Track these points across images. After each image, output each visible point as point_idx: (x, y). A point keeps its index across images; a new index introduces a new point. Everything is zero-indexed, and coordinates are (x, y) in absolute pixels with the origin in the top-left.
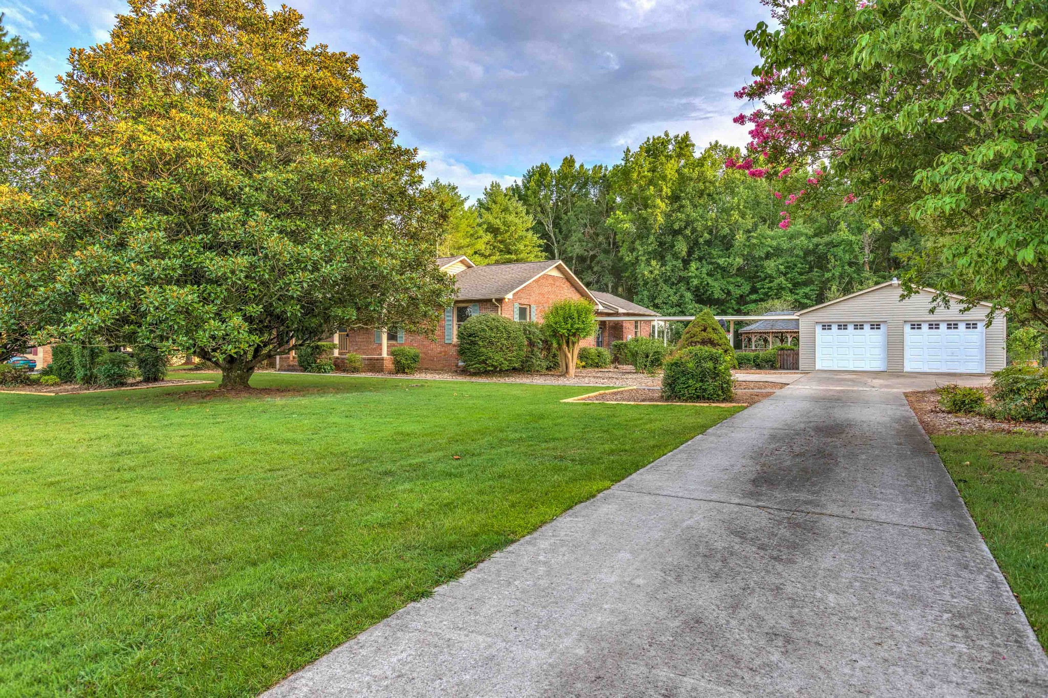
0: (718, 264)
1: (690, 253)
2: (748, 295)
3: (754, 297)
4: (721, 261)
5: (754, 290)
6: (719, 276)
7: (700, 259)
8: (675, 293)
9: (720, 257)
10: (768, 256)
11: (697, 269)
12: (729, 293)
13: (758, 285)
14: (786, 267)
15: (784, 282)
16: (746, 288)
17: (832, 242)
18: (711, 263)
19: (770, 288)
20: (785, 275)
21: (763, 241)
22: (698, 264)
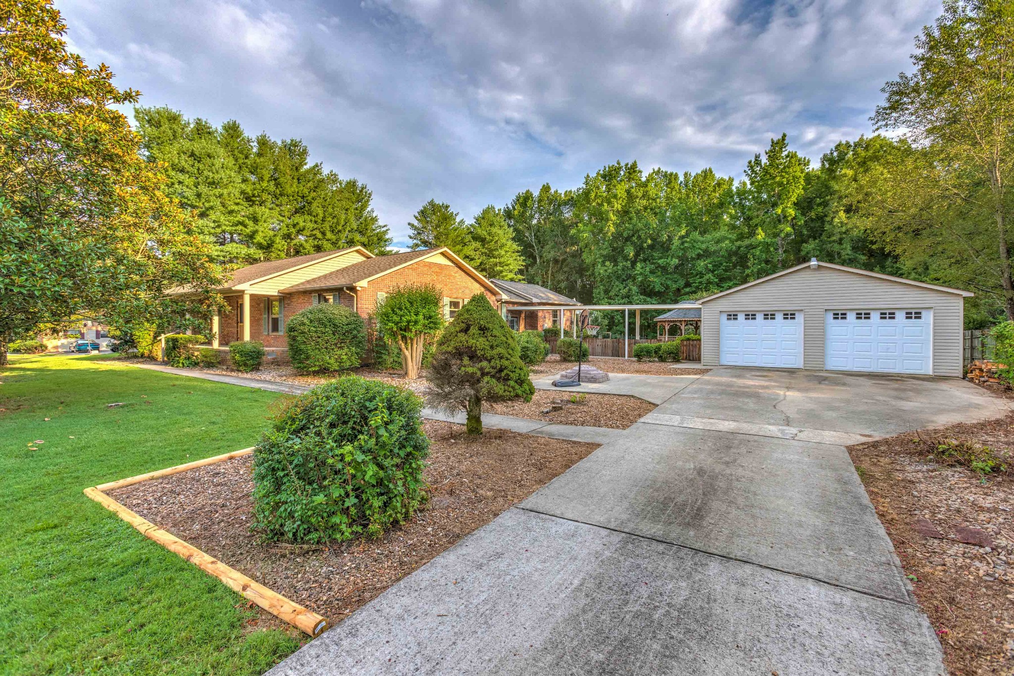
0: (658, 264)
1: (637, 255)
2: (683, 288)
3: (687, 290)
4: (660, 261)
5: (688, 285)
6: (659, 273)
7: (645, 260)
8: (625, 288)
9: (661, 258)
10: (699, 256)
11: (642, 268)
12: (667, 287)
13: (691, 280)
14: (714, 266)
15: (712, 278)
16: (682, 283)
17: (751, 245)
18: (653, 263)
19: (700, 283)
20: (713, 272)
21: (695, 244)
22: (643, 264)
